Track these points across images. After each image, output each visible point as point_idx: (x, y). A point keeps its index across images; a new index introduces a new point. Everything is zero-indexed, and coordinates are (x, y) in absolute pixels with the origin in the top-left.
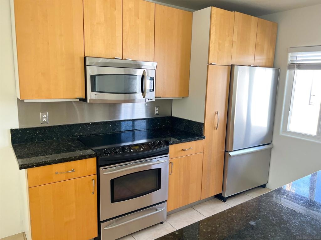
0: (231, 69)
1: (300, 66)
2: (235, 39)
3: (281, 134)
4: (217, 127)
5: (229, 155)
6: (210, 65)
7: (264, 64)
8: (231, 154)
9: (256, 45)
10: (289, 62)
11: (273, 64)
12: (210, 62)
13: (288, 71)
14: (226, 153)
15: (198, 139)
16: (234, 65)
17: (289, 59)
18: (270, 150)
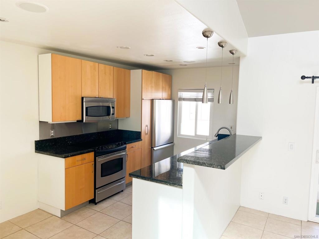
0: (152, 101)
1: (184, 99)
2: (153, 86)
3: (178, 136)
4: (147, 134)
5: (154, 149)
6: (143, 100)
7: (167, 98)
8: (155, 149)
9: (163, 88)
10: (179, 97)
11: (171, 98)
12: (143, 98)
13: (179, 101)
14: (152, 148)
15: (139, 141)
16: (154, 99)
17: (179, 95)
18: (173, 146)
